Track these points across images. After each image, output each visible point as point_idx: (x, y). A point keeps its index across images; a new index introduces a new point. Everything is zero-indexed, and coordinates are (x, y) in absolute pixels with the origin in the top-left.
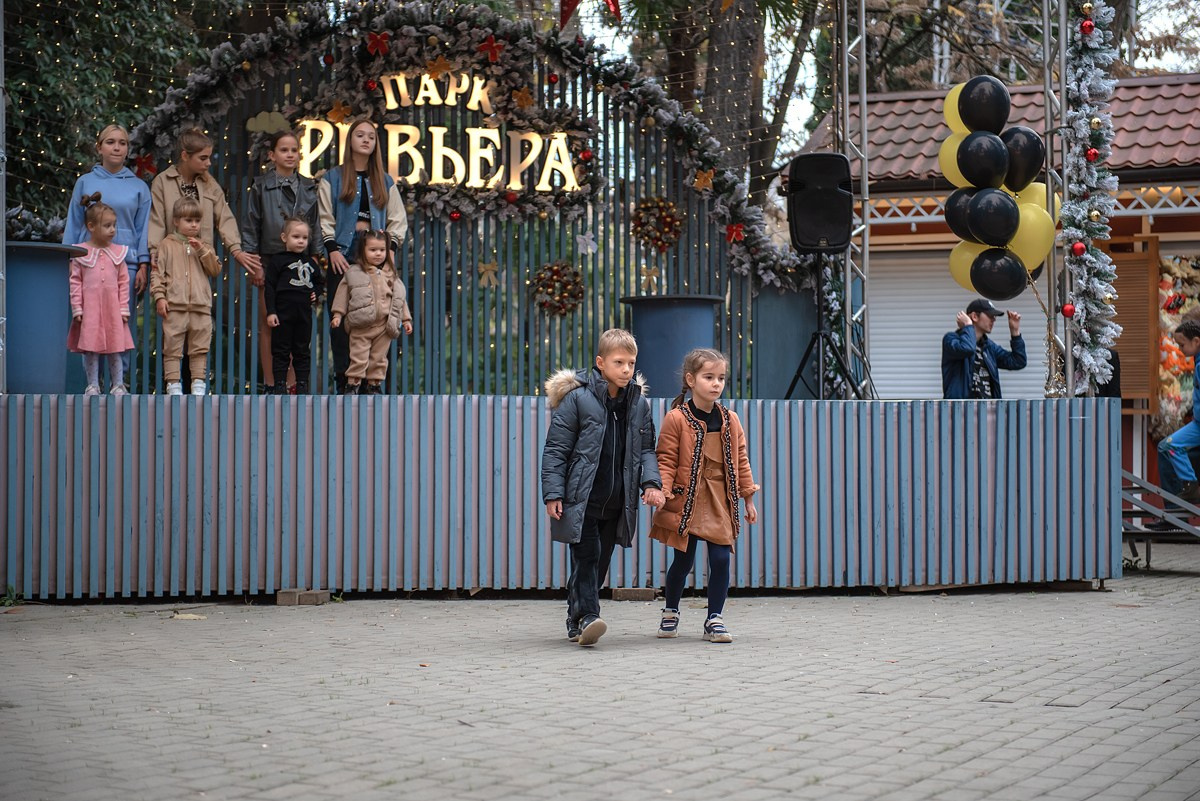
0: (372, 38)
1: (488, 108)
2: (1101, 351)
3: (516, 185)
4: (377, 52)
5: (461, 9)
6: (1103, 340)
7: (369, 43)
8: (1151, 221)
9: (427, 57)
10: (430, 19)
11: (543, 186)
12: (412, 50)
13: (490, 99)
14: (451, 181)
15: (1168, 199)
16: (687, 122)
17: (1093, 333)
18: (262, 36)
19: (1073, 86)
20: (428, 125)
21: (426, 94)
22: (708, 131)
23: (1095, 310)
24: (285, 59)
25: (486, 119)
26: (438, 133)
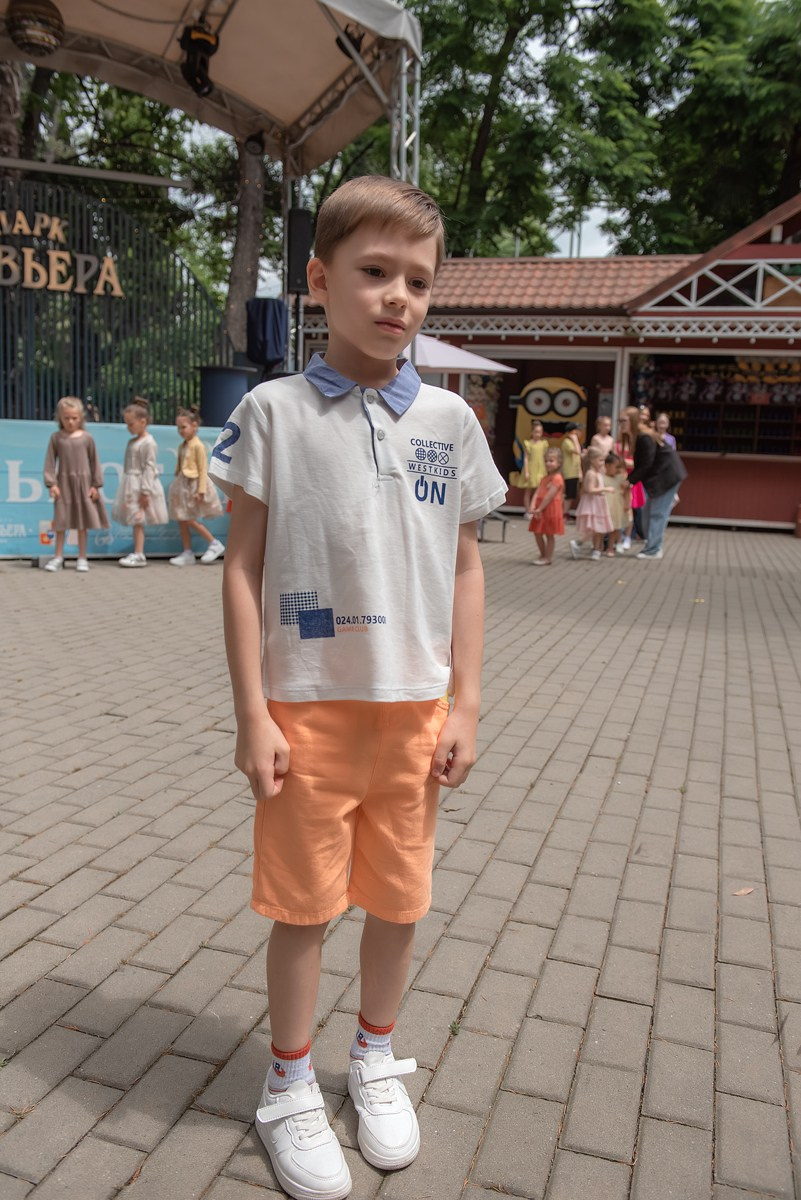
1: (61, 238)
3: (81, 289)
11: (99, 290)
13: (63, 232)
14: (37, 284)
20: (22, 246)
21: (20, 226)
25: (61, 246)
26: (29, 253)
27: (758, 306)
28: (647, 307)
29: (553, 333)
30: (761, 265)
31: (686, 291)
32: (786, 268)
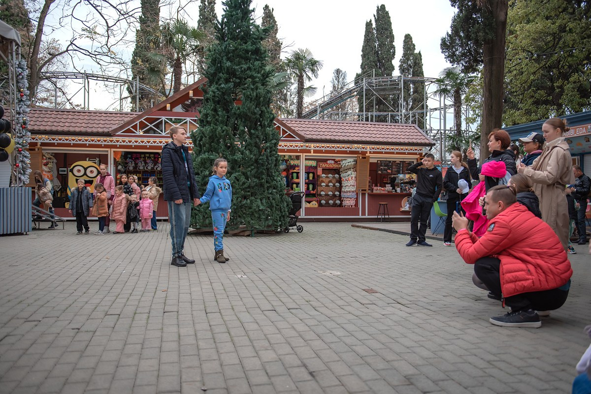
2: (26, 176)
6: (27, 173)
8: (40, 143)
15: (45, 138)
17: (24, 171)
19: (18, 109)
23: (25, 166)
27: (163, 134)
28: (119, 133)
29: (79, 142)
30: (164, 118)
31: (135, 127)
32: (173, 120)
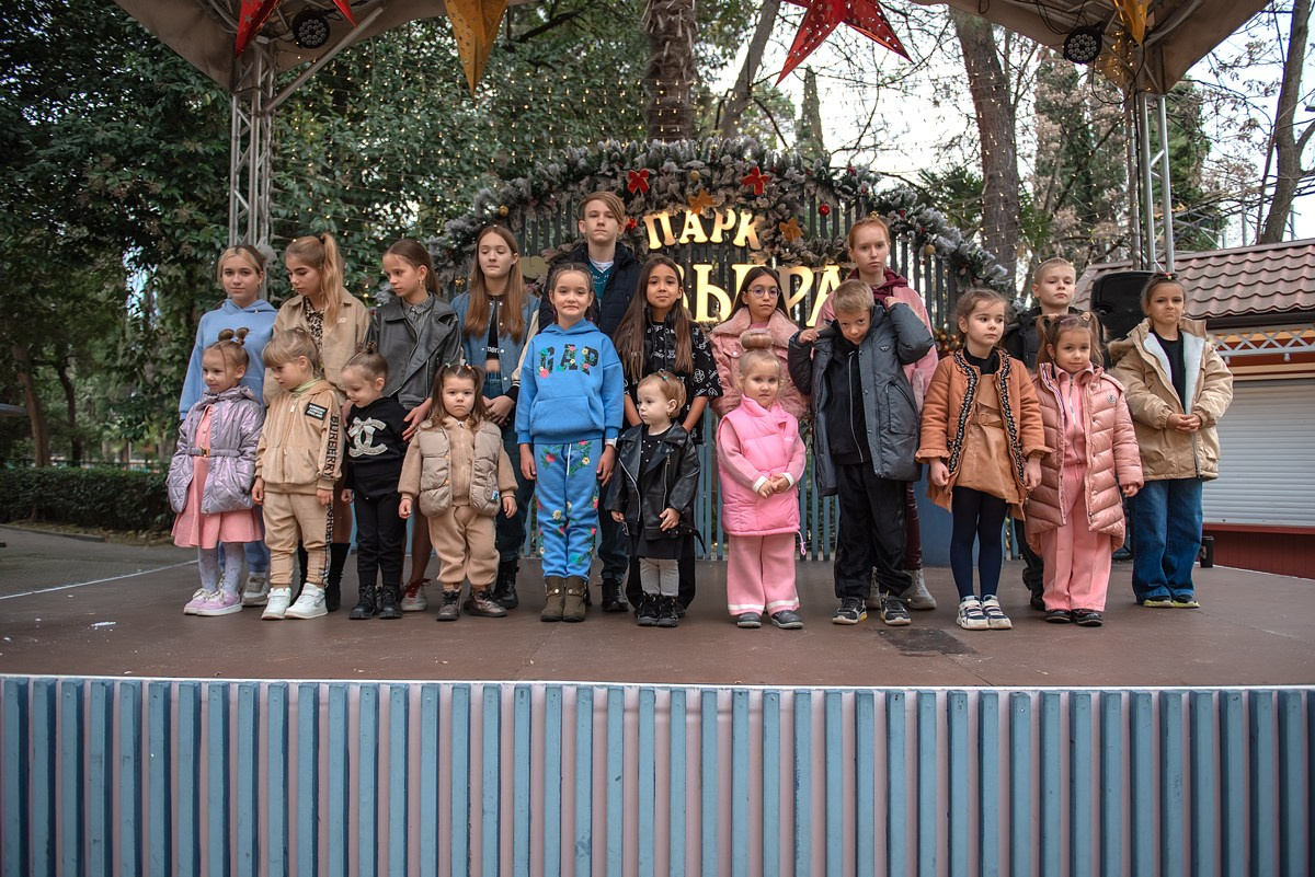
0: (632, 175)
1: (755, 242)
4: (638, 190)
5: (726, 144)
7: (629, 181)
9: (689, 192)
10: (695, 156)
12: (674, 186)
13: (757, 234)
14: (715, 319)
16: (971, 250)
18: (520, 181)
21: (690, 232)
22: (994, 257)
24: (548, 203)
25: (753, 254)
26: (703, 271)
